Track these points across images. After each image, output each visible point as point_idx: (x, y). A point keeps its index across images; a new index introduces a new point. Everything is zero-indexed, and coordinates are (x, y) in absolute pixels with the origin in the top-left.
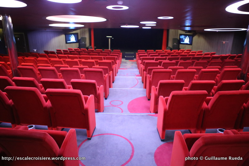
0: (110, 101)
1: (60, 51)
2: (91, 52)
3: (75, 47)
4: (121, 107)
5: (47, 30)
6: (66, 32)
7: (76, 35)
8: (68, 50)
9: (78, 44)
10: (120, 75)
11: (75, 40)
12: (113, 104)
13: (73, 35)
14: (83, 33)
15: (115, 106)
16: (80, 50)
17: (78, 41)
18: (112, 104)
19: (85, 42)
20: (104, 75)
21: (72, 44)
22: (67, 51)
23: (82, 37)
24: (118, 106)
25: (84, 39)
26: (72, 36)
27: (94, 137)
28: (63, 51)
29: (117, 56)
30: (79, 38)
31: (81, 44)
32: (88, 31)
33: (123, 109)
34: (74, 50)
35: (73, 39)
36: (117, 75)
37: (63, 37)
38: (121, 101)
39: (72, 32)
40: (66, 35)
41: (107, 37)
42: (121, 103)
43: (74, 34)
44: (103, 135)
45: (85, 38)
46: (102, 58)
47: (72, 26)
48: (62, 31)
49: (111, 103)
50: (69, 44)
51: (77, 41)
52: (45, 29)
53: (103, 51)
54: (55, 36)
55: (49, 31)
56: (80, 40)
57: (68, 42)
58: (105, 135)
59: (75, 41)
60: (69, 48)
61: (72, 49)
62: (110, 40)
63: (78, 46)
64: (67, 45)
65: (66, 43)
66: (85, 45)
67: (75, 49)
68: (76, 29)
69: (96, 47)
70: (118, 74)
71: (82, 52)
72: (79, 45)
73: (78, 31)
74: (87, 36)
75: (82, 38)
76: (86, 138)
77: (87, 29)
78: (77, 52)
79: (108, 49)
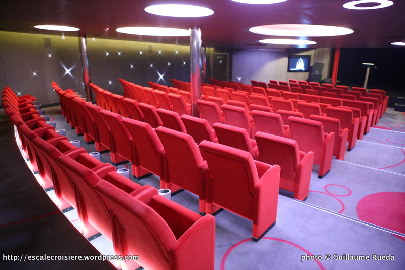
0: (327, 184)
1: (275, 83)
2: (341, 92)
3: (302, 78)
4: (345, 200)
5: (260, 49)
6: (291, 53)
7: (307, 59)
8: (288, 83)
9: (307, 74)
10: (370, 139)
11: (305, 67)
12: (330, 191)
13: (301, 58)
14: (319, 56)
15: (332, 195)
16: (309, 84)
17: (309, 68)
18: (328, 190)
19: (321, 71)
20: (324, 134)
21: (297, 73)
22: (286, 84)
23: (316, 62)
24: (339, 198)
25: (320, 66)
26: (299, 60)
27: (264, 239)
28: (280, 83)
29: (375, 101)
30: (312, 64)
31: (312, 74)
32: (329, 52)
33: (346, 206)
34: (298, 83)
35: (300, 65)
36: (364, 138)
37: (285, 60)
38: (349, 190)
39: (301, 53)
40: (290, 59)
41: (364, 64)
42: (348, 192)
43: (303, 57)
44: (282, 242)
45: (323, 65)
46: (340, 101)
47: (302, 44)
48: (284, 51)
49: (328, 188)
50: (292, 73)
51: (307, 69)
52: (258, 48)
53: (350, 90)
54: (271, 60)
55: (264, 51)
56: (312, 67)
57: (291, 69)
58: (285, 243)
59: (304, 69)
60: (292, 79)
61: (295, 82)
62: (368, 69)
63: (307, 78)
64: (290, 74)
65: (289, 71)
66: (321, 76)
67: (300, 83)
68: (309, 48)
69: (339, 82)
70: (367, 135)
71: (309, 88)
72: (310, 76)
73: (311, 53)
74: (326, 61)
75: (316, 64)
76: (251, 236)
77: (327, 49)
78: (302, 87)
79: (363, 87)
